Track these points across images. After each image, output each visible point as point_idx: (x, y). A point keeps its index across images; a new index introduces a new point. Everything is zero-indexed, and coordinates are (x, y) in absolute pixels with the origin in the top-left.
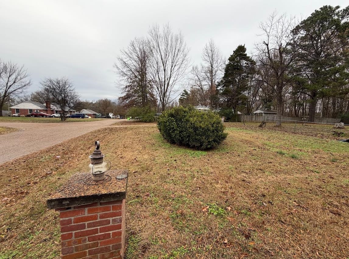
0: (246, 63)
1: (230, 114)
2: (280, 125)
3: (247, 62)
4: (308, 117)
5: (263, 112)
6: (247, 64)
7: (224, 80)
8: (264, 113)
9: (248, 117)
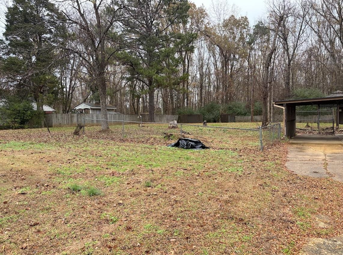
0: (48, 15)
1: (26, 111)
2: (108, 128)
3: (50, 13)
4: (148, 114)
5: (89, 107)
6: (52, 17)
7: (7, 39)
8: (92, 109)
9: (65, 116)
